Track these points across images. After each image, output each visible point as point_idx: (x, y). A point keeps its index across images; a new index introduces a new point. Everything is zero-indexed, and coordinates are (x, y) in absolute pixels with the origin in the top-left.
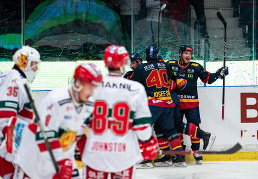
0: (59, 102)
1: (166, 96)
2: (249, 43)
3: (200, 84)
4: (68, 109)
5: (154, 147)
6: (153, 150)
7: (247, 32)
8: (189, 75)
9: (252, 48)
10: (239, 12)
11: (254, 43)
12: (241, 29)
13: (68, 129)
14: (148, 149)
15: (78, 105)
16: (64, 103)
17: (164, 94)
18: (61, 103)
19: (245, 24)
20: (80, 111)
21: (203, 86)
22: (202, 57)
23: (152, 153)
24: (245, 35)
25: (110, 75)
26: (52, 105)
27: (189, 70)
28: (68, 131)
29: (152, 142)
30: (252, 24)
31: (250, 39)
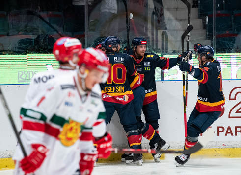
0: (62, 86)
1: (115, 92)
2: (209, 35)
3: (158, 78)
4: (69, 95)
5: (109, 144)
6: (107, 148)
7: (207, 23)
8: (145, 68)
9: (212, 40)
10: (199, 2)
11: (214, 35)
12: (201, 20)
13: (70, 118)
14: (102, 146)
15: (83, 93)
16: (67, 88)
17: (114, 89)
18: (63, 87)
19: (205, 15)
20: (85, 101)
21: (161, 80)
22: (159, 49)
23: (106, 151)
24: (204, 27)
25: (61, 68)
26: (52, 88)
27: (145, 63)
28: (70, 121)
29: (106, 139)
30: (212, 15)
31: (210, 30)
